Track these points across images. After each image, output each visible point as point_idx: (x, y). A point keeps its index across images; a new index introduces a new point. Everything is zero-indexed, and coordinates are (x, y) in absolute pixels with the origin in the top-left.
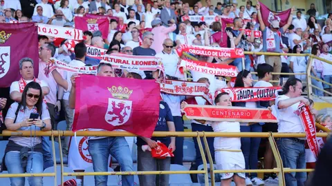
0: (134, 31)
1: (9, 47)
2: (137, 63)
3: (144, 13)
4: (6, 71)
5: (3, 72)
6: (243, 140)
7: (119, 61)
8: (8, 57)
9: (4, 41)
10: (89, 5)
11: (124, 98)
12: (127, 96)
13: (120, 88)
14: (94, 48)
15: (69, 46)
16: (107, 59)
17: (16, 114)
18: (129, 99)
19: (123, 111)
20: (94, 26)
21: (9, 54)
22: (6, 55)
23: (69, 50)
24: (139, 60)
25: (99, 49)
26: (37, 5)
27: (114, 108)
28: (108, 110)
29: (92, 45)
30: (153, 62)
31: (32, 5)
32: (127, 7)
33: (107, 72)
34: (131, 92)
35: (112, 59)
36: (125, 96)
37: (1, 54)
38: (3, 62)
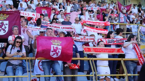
0: (62, 14)
1: (8, 21)
2: (63, 28)
3: (66, 6)
4: (7, 32)
5: (5, 32)
6: (109, 61)
7: (56, 27)
8: (8, 25)
9: (6, 18)
11: (58, 45)
12: (59, 44)
13: (56, 41)
15: (34, 21)
16: (50, 26)
17: (11, 50)
18: (60, 45)
20: (45, 11)
21: (8, 24)
22: (7, 24)
23: (34, 22)
24: (65, 27)
25: (47, 22)
26: (20, 3)
27: (54, 49)
29: (44, 20)
30: (71, 28)
31: (18, 3)
33: (50, 32)
34: (61, 42)
35: (52, 26)
36: (58, 44)
37: (4, 24)
38: (5, 28)
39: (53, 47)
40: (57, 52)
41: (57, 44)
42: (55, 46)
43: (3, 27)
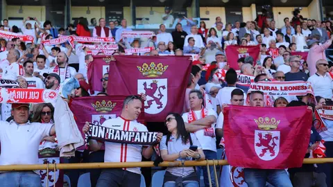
0: (286, 55)
1: (166, 79)
3: (294, 35)
4: (164, 106)
5: (161, 107)
7: (267, 88)
8: (166, 90)
9: (161, 73)
10: (237, 32)
11: (272, 129)
12: (275, 127)
13: (267, 119)
14: (243, 76)
15: (220, 76)
16: (255, 87)
18: (277, 129)
19: (271, 142)
21: (166, 86)
22: (164, 87)
23: (220, 80)
24: (288, 85)
25: (248, 77)
27: (261, 139)
28: (256, 142)
29: (242, 73)
30: (302, 87)
31: (182, 36)
32: (276, 30)
33: (256, 99)
34: (278, 122)
35: (260, 87)
36: (272, 127)
37: (158, 86)
38: (161, 96)
39: (260, 135)
40: (270, 144)
41: (268, 127)
42: (264, 133)
43: (156, 95)
